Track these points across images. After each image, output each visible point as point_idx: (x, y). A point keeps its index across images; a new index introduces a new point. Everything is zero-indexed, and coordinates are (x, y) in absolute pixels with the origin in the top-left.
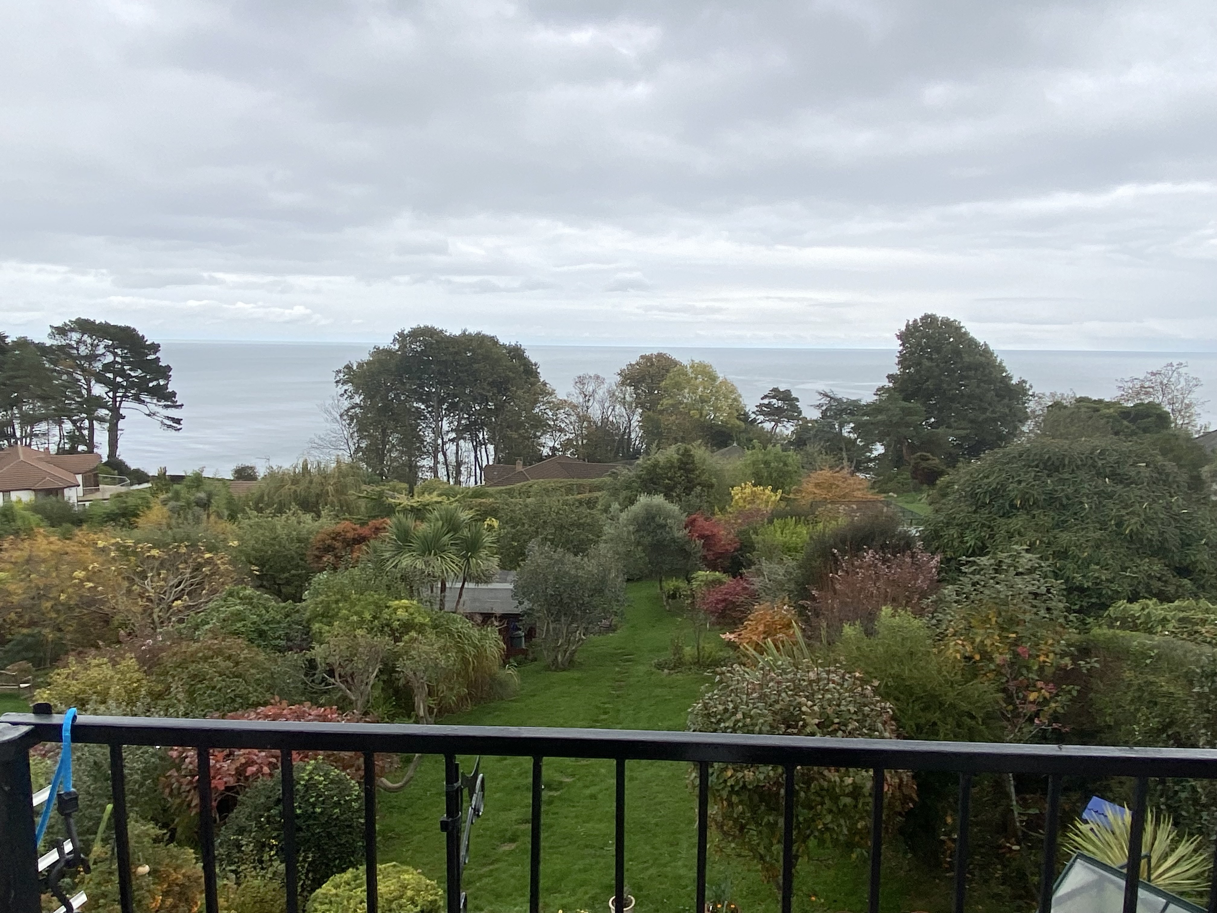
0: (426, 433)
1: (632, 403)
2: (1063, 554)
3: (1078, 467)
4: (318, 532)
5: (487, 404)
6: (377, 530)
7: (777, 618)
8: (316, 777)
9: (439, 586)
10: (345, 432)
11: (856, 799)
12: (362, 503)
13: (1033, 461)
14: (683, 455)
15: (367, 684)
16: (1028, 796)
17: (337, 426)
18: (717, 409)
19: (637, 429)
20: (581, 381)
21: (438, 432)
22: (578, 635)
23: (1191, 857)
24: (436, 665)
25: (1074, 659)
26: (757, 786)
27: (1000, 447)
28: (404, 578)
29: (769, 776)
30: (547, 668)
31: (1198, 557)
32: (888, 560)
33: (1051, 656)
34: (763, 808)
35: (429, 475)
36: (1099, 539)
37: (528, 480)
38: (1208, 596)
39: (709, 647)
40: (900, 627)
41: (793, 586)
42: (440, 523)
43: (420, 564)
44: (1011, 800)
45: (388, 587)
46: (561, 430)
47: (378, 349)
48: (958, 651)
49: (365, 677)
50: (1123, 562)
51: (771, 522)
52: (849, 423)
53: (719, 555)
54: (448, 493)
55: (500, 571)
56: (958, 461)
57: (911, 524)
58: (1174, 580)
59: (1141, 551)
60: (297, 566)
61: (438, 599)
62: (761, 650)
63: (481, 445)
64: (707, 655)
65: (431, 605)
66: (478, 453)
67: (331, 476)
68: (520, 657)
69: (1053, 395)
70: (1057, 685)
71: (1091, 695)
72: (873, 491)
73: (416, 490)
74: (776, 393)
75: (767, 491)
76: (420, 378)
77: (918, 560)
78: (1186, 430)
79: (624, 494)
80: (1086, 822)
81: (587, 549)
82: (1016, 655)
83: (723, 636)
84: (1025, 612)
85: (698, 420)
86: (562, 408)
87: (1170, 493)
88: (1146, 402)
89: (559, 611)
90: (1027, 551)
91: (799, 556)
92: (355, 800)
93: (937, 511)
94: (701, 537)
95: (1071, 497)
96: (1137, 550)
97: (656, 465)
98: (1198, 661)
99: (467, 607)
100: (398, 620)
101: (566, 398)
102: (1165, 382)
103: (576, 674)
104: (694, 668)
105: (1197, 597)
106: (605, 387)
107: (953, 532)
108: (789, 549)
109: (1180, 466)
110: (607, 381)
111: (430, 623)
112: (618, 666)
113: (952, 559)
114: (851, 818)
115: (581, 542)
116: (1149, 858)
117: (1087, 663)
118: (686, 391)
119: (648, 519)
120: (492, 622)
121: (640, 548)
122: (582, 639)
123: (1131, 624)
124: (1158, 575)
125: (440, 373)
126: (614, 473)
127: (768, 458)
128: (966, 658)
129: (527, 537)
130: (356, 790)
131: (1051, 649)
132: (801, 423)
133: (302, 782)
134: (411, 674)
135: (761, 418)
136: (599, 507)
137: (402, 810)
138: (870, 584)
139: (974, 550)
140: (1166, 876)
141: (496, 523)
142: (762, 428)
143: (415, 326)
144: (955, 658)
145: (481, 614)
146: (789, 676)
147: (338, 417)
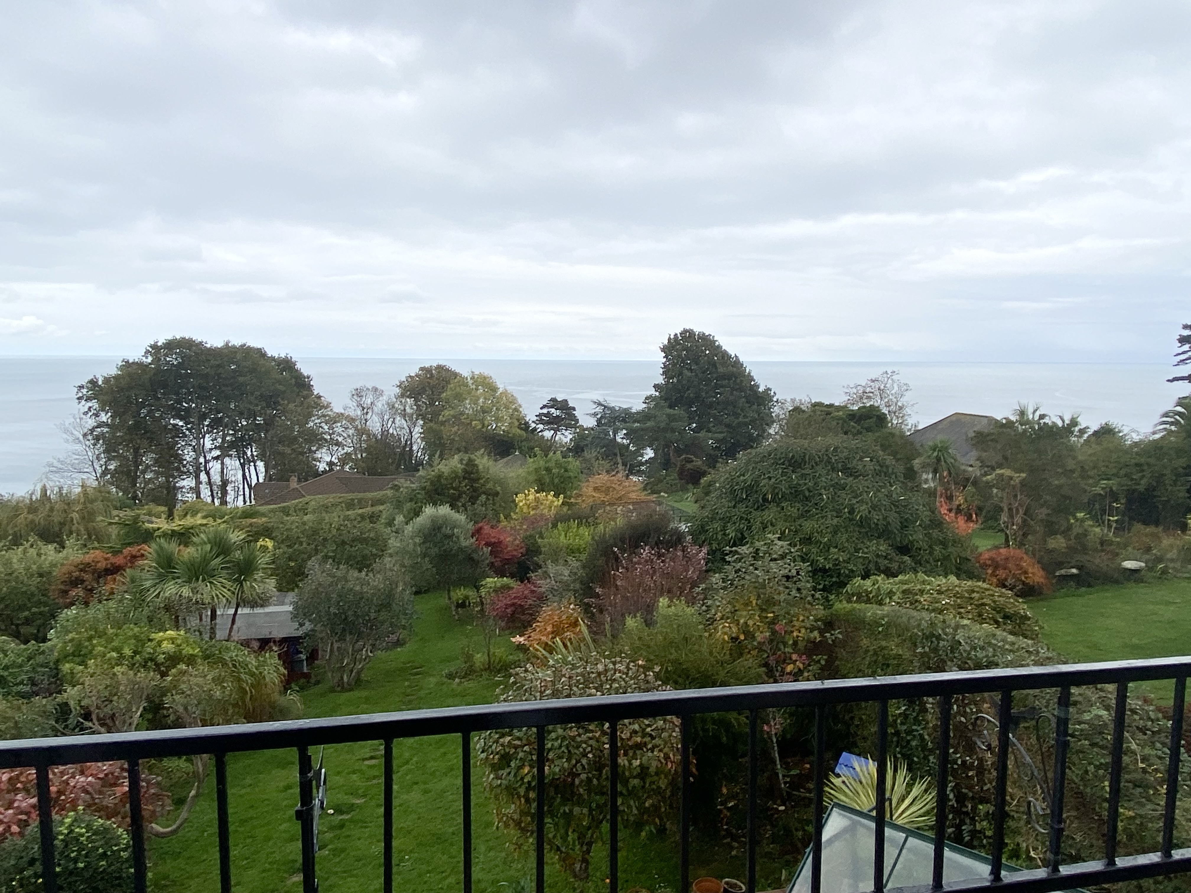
0: (186, 452)
1: (412, 415)
2: (807, 540)
3: (816, 463)
4: (62, 565)
5: (255, 419)
6: (134, 557)
7: (564, 617)
8: (77, 830)
9: (209, 613)
10: (90, 454)
11: (643, 779)
12: (114, 531)
13: (780, 459)
14: (466, 465)
15: (130, 724)
16: (789, 760)
17: (79, 447)
18: (498, 420)
19: (419, 440)
20: (358, 393)
21: (199, 450)
22: (364, 652)
23: (923, 796)
24: (211, 697)
25: (821, 633)
26: (553, 779)
27: (752, 447)
28: (167, 608)
29: (564, 768)
30: (332, 690)
31: (914, 537)
32: (663, 555)
33: (803, 631)
34: (558, 800)
35: (190, 497)
36: (837, 526)
37: (304, 496)
38: (924, 570)
39: (500, 652)
40: (676, 615)
41: (578, 586)
42: (208, 547)
43: (186, 592)
44: (776, 765)
45: (150, 620)
46: (338, 444)
47: (127, 362)
48: (725, 633)
49: (127, 717)
50: (856, 544)
51: (555, 526)
52: (622, 430)
53: (507, 562)
54: (213, 515)
55: (277, 593)
56: (717, 462)
57: (680, 522)
58: (897, 558)
59: (869, 534)
60: (39, 603)
61: (208, 627)
62: (550, 649)
63: (250, 462)
64: (497, 661)
65: (201, 634)
66: (247, 470)
67: (77, 501)
68: (302, 681)
69: (793, 400)
70: (809, 656)
71: (837, 663)
72: (646, 493)
73: (176, 513)
74: (554, 403)
75: (550, 497)
76: (177, 394)
77: (689, 553)
78: (901, 429)
79: (408, 505)
80: (838, 776)
81: (371, 564)
82: (774, 632)
83: (513, 640)
84: (779, 594)
85: (480, 430)
86: (339, 422)
87: (890, 482)
88: (868, 405)
89: (344, 630)
90: (779, 539)
91: (583, 557)
92: (124, 850)
93: (703, 507)
94: (487, 544)
95: (812, 489)
96: (867, 533)
97: (440, 476)
98: (919, 625)
99: (242, 632)
100: (164, 653)
101: (343, 411)
102: (882, 387)
103: (364, 693)
104: (485, 675)
105: (916, 571)
106: (384, 399)
107: (717, 525)
108: (572, 551)
109: (898, 460)
110: (386, 393)
111: (201, 654)
112: (407, 680)
113: (717, 550)
114: (639, 798)
115: (365, 557)
116: (890, 800)
117: (832, 635)
118: (467, 402)
119: (434, 530)
120: (271, 647)
121: (427, 559)
122: (370, 657)
123: (865, 598)
124: (884, 554)
125: (200, 387)
126: (396, 485)
127: (549, 465)
128: (732, 638)
129: (306, 556)
130: (124, 839)
131: (803, 624)
132: (578, 430)
133: (61, 837)
134: (181, 709)
135: (541, 427)
136: (383, 521)
137: (176, 855)
138: (647, 578)
139: (734, 541)
140: (904, 815)
141: (270, 544)
142: (543, 436)
143: (170, 337)
144: (724, 639)
145: (259, 639)
146: (579, 671)
147: (81, 437)
